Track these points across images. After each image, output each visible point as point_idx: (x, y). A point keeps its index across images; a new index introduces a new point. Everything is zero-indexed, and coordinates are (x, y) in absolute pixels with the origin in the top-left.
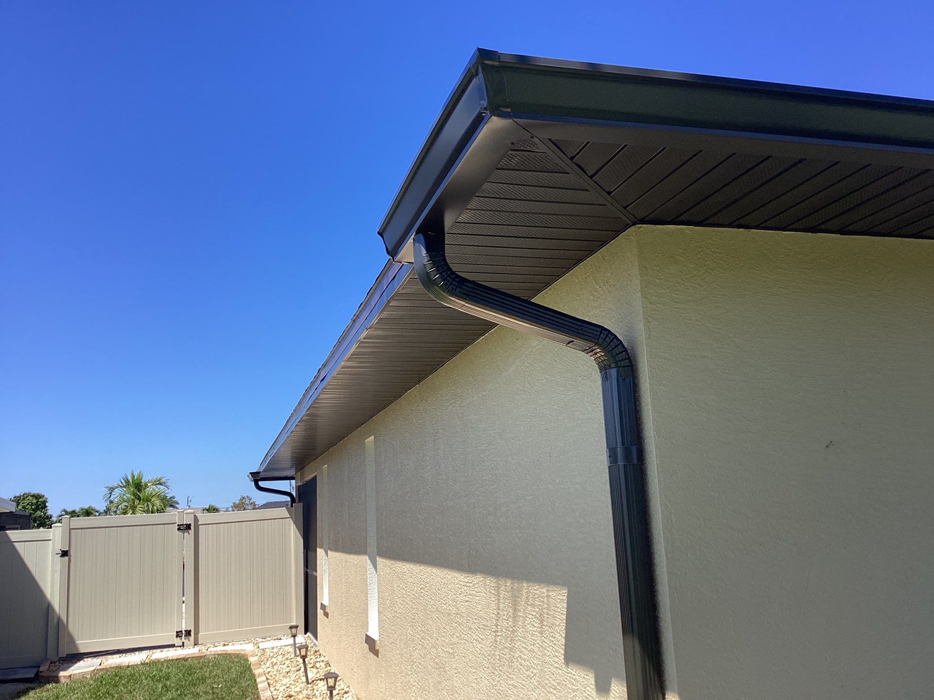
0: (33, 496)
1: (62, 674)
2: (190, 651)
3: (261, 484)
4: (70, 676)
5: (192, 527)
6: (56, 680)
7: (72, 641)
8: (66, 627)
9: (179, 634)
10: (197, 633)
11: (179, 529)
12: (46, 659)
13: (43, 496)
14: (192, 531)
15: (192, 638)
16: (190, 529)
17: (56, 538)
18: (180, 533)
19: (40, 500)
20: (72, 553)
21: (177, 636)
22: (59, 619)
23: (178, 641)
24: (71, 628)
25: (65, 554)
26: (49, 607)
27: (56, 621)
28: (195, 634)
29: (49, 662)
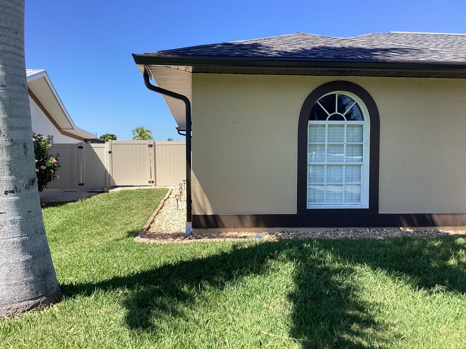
0: (110, 135)
1: (110, 191)
2: (153, 187)
3: (180, 132)
4: (113, 191)
5: (153, 146)
6: (108, 192)
7: (114, 182)
8: (112, 178)
9: (149, 182)
10: (156, 182)
11: (148, 146)
12: (106, 187)
13: (115, 136)
14: (153, 147)
15: (154, 184)
16: (152, 146)
17: (107, 147)
18: (149, 148)
19: (114, 137)
20: (112, 152)
21: (149, 183)
22: (110, 175)
23: (149, 184)
24: (113, 178)
25: (110, 152)
26: (106, 171)
27: (108, 175)
28: (155, 182)
29: (107, 187)
